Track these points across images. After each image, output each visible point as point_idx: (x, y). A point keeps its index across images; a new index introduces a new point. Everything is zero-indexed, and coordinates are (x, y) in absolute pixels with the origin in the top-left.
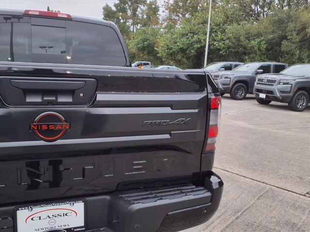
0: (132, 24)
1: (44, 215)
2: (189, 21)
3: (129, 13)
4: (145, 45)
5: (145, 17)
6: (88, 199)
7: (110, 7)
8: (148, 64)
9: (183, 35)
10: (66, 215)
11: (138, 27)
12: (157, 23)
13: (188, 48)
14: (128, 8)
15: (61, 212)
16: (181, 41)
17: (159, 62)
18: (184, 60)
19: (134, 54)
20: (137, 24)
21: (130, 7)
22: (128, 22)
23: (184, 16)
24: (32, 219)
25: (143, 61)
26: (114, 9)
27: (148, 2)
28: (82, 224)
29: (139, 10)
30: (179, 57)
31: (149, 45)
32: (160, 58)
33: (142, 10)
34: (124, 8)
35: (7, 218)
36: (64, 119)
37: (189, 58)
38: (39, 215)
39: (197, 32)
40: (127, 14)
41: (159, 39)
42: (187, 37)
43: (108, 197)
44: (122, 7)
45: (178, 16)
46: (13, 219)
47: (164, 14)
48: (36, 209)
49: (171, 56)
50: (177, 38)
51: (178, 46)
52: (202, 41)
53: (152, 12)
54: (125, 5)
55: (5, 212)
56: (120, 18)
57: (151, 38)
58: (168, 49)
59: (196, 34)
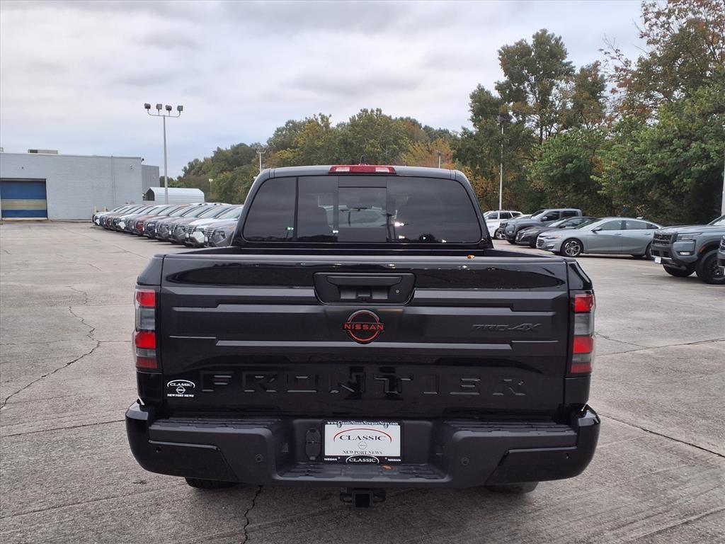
0: (537, 126)
1: (354, 435)
2: (676, 108)
3: (531, 100)
4: (568, 171)
5: (569, 105)
6: (406, 422)
7: (488, 93)
8: (574, 214)
9: (662, 144)
10: (379, 438)
11: (553, 130)
12: (601, 117)
13: (676, 173)
14: (528, 89)
15: (374, 434)
16: (657, 158)
17: (604, 207)
18: (667, 201)
19: (542, 191)
20: (551, 123)
21: (533, 86)
22: (529, 120)
23: (668, 95)
24: (341, 437)
25: (563, 207)
26: (496, 94)
27: (577, 71)
28: (398, 454)
29: (554, 91)
30: (654, 194)
31: (577, 171)
32: (607, 199)
33: (561, 90)
34: (518, 90)
35: (315, 431)
36: (378, 319)
37: (682, 195)
38: (348, 433)
39: (699, 133)
40: (526, 103)
41: (603, 155)
42: (672, 148)
43: (429, 423)
44: (514, 88)
45: (651, 97)
46: (321, 433)
47: (617, 96)
48: (346, 426)
49: (634, 194)
50: (645, 151)
51: (650, 170)
52: (712, 154)
53: (586, 94)
54: (522, 83)
55: (314, 425)
56: (511, 113)
57: (583, 154)
58: (624, 178)
59: (695, 140)
